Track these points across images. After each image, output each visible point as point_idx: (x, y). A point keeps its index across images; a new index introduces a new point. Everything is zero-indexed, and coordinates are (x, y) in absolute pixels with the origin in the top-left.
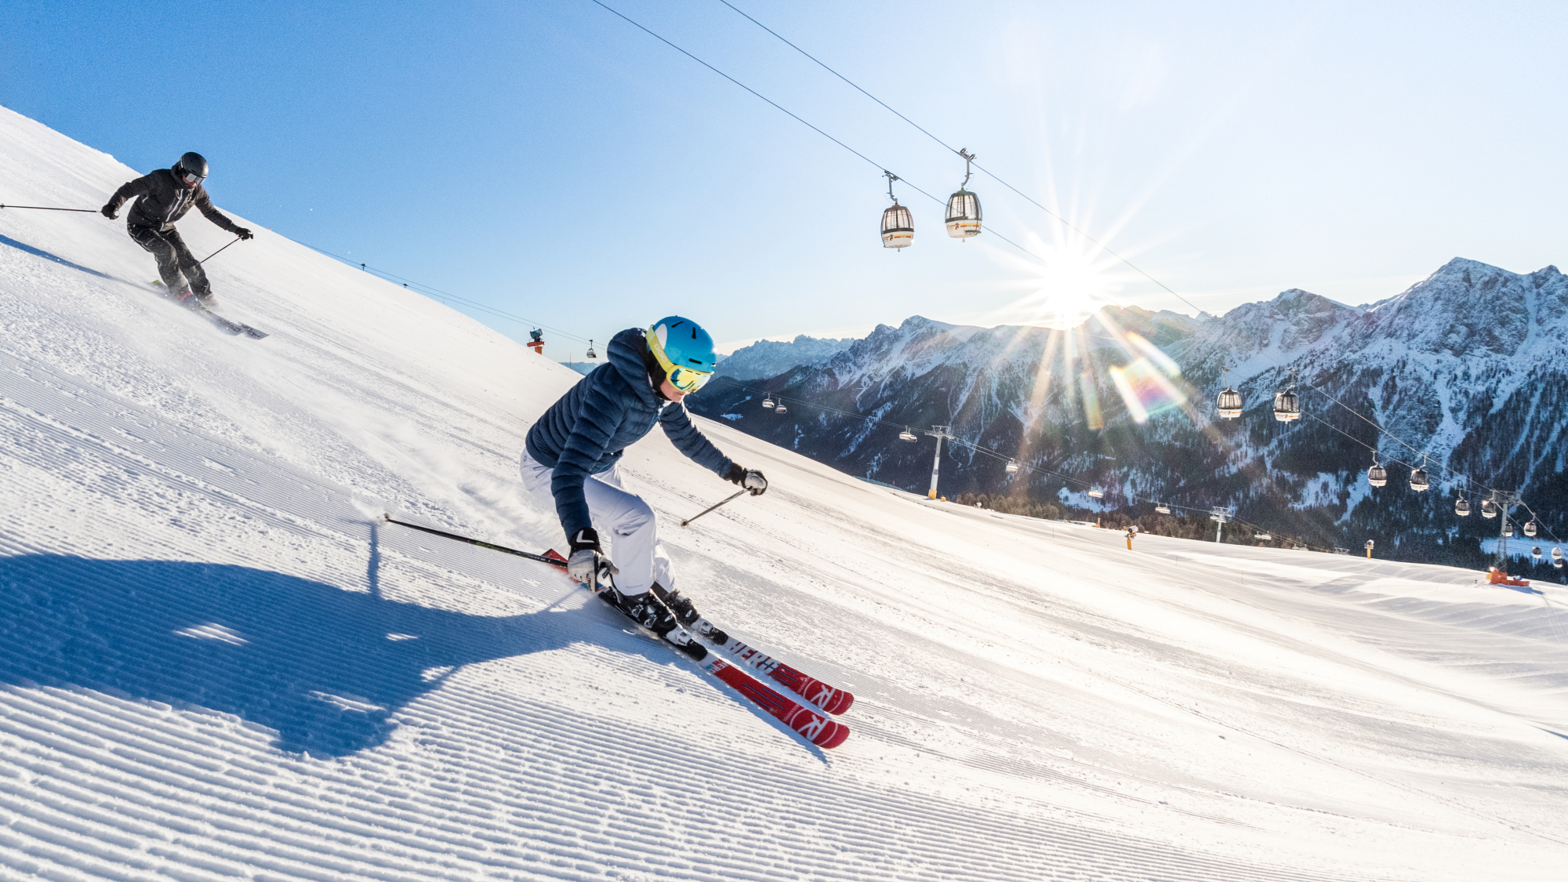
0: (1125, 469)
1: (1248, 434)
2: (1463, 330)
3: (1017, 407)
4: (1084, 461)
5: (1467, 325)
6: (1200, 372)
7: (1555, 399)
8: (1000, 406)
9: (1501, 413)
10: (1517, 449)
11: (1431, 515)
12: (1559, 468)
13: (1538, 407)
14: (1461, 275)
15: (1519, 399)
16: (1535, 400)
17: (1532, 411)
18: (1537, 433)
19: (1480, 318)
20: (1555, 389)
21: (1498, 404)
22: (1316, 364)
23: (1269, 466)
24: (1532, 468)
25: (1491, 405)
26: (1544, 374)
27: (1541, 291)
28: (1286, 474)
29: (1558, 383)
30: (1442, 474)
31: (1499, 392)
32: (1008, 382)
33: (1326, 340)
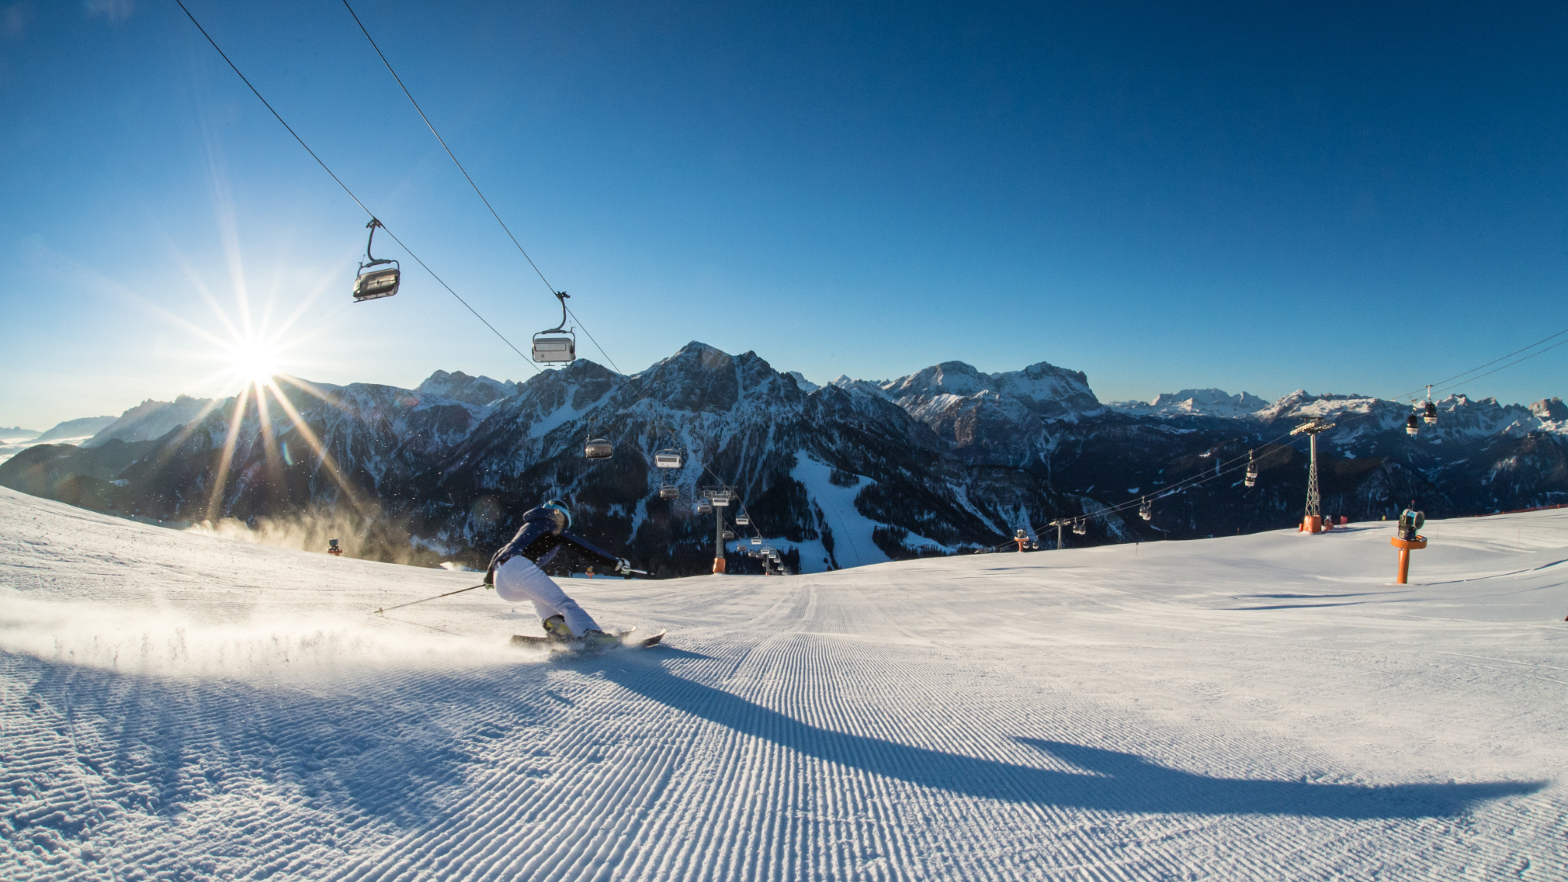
0: (463, 514)
1: (555, 476)
2: (698, 391)
3: (369, 461)
4: (428, 509)
5: (700, 389)
6: (515, 426)
7: (757, 442)
8: (354, 461)
9: (725, 452)
10: (738, 476)
11: (689, 529)
12: (765, 488)
13: (748, 447)
14: (696, 353)
15: (735, 441)
16: (745, 443)
17: (744, 450)
18: (748, 465)
19: (708, 385)
20: (757, 434)
21: (723, 446)
22: (599, 418)
23: (574, 501)
24: (748, 489)
25: (718, 446)
26: (749, 425)
27: (746, 368)
28: (588, 507)
29: (759, 430)
30: (692, 499)
31: (722, 437)
32: (360, 437)
33: (605, 399)
